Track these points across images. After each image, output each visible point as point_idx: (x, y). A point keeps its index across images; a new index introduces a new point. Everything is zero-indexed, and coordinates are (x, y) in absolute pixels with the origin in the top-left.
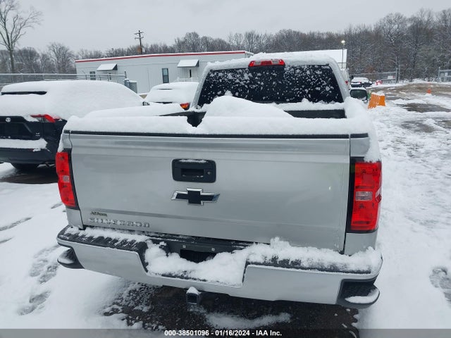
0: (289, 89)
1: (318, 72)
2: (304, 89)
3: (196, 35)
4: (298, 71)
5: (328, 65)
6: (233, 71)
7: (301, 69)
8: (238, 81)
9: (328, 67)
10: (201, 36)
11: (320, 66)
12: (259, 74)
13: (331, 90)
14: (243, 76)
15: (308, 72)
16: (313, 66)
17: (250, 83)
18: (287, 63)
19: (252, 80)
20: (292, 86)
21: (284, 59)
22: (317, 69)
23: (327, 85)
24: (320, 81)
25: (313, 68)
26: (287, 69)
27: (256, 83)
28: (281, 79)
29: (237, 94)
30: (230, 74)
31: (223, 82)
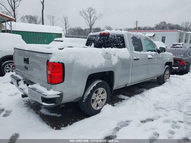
0: (110, 44)
2: (114, 44)
3: (165, 23)
4: (113, 37)
5: (122, 35)
6: (95, 36)
7: (114, 36)
8: (96, 40)
9: (122, 36)
10: (167, 23)
11: (120, 35)
12: (102, 38)
13: (122, 45)
14: (97, 38)
15: (116, 38)
16: (118, 35)
17: (99, 41)
18: (110, 34)
19: (100, 40)
20: (110, 43)
21: (110, 32)
22: (119, 37)
23: (121, 43)
24: (119, 41)
25: (118, 36)
26: (110, 36)
27: (100, 41)
28: (108, 40)
29: (95, 44)
30: (94, 37)
31: (92, 40)
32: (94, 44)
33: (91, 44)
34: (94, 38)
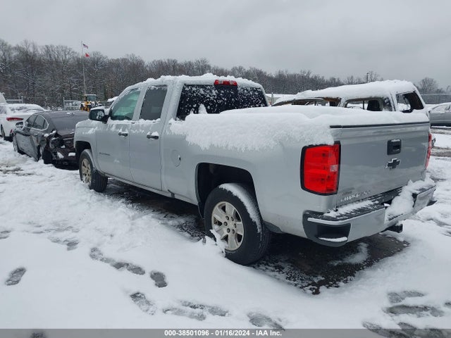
1: (257, 94)
5: (260, 88)
6: (203, 87)
7: (247, 90)
8: (208, 96)
9: (261, 90)
14: (211, 91)
15: (251, 93)
16: (253, 88)
17: (217, 99)
18: (239, 85)
19: (219, 97)
21: (236, 81)
22: (255, 91)
26: (239, 89)
27: (221, 99)
28: (237, 97)
29: (209, 107)
30: (201, 89)
31: (197, 96)
32: (206, 107)
33: (195, 106)
34: (203, 93)
